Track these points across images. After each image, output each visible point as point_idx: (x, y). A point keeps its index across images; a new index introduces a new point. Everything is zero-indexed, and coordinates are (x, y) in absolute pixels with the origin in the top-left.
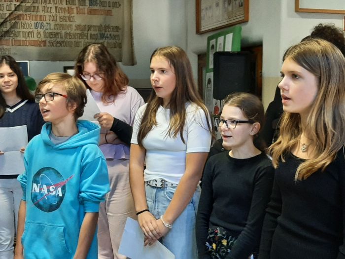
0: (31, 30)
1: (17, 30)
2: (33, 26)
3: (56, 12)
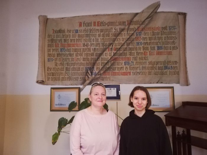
0: (122, 66)
1: (114, 67)
2: (123, 64)
3: (137, 55)
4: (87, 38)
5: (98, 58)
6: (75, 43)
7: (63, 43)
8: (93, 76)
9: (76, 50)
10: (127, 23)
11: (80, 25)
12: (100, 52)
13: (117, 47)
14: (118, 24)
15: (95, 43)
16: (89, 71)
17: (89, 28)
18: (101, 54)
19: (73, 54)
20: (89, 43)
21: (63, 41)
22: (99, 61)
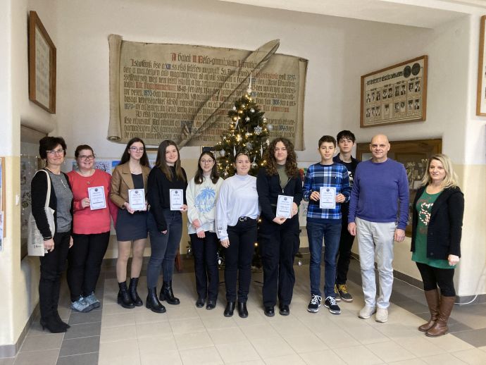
4: (184, 79)
5: (199, 109)
6: (167, 84)
7: (148, 82)
8: (192, 134)
9: (167, 95)
10: (238, 64)
11: (174, 58)
12: (202, 101)
13: (225, 96)
14: (226, 63)
15: (194, 86)
16: (186, 127)
17: (187, 63)
18: (203, 104)
19: (163, 100)
20: (187, 87)
21: (148, 79)
22: (201, 114)
